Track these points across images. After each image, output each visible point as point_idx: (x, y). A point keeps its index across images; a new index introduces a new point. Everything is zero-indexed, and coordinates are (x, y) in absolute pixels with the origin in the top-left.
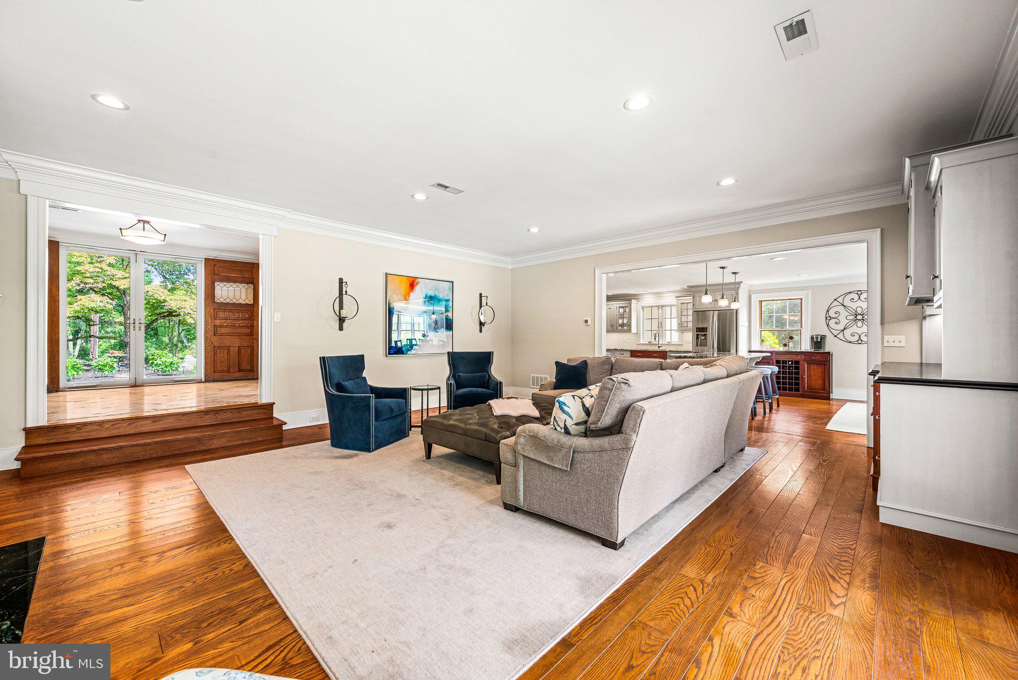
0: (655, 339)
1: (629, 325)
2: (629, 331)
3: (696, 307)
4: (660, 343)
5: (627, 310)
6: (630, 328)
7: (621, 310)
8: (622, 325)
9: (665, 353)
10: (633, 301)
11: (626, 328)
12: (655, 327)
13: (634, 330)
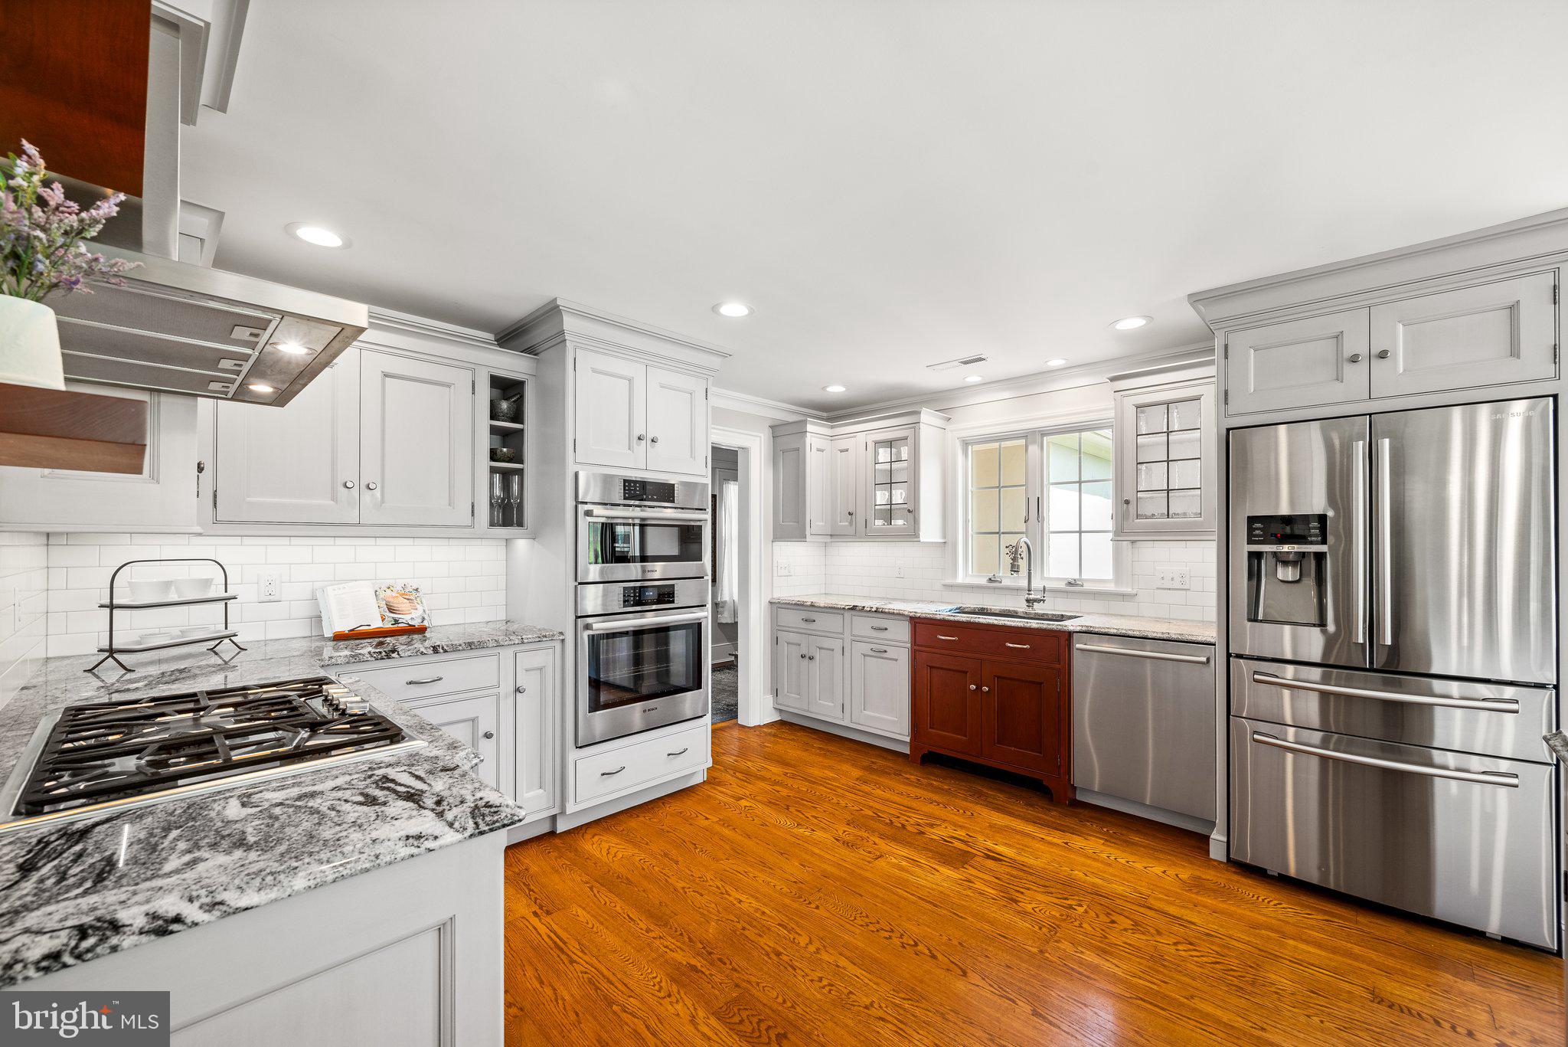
0: (1015, 569)
1: (912, 512)
2: (912, 534)
3: (1233, 408)
4: (1037, 584)
5: (905, 453)
6: (916, 522)
7: (884, 455)
8: (889, 514)
9: (1063, 641)
10: (928, 417)
11: (900, 522)
12: (1013, 520)
13: (930, 529)
